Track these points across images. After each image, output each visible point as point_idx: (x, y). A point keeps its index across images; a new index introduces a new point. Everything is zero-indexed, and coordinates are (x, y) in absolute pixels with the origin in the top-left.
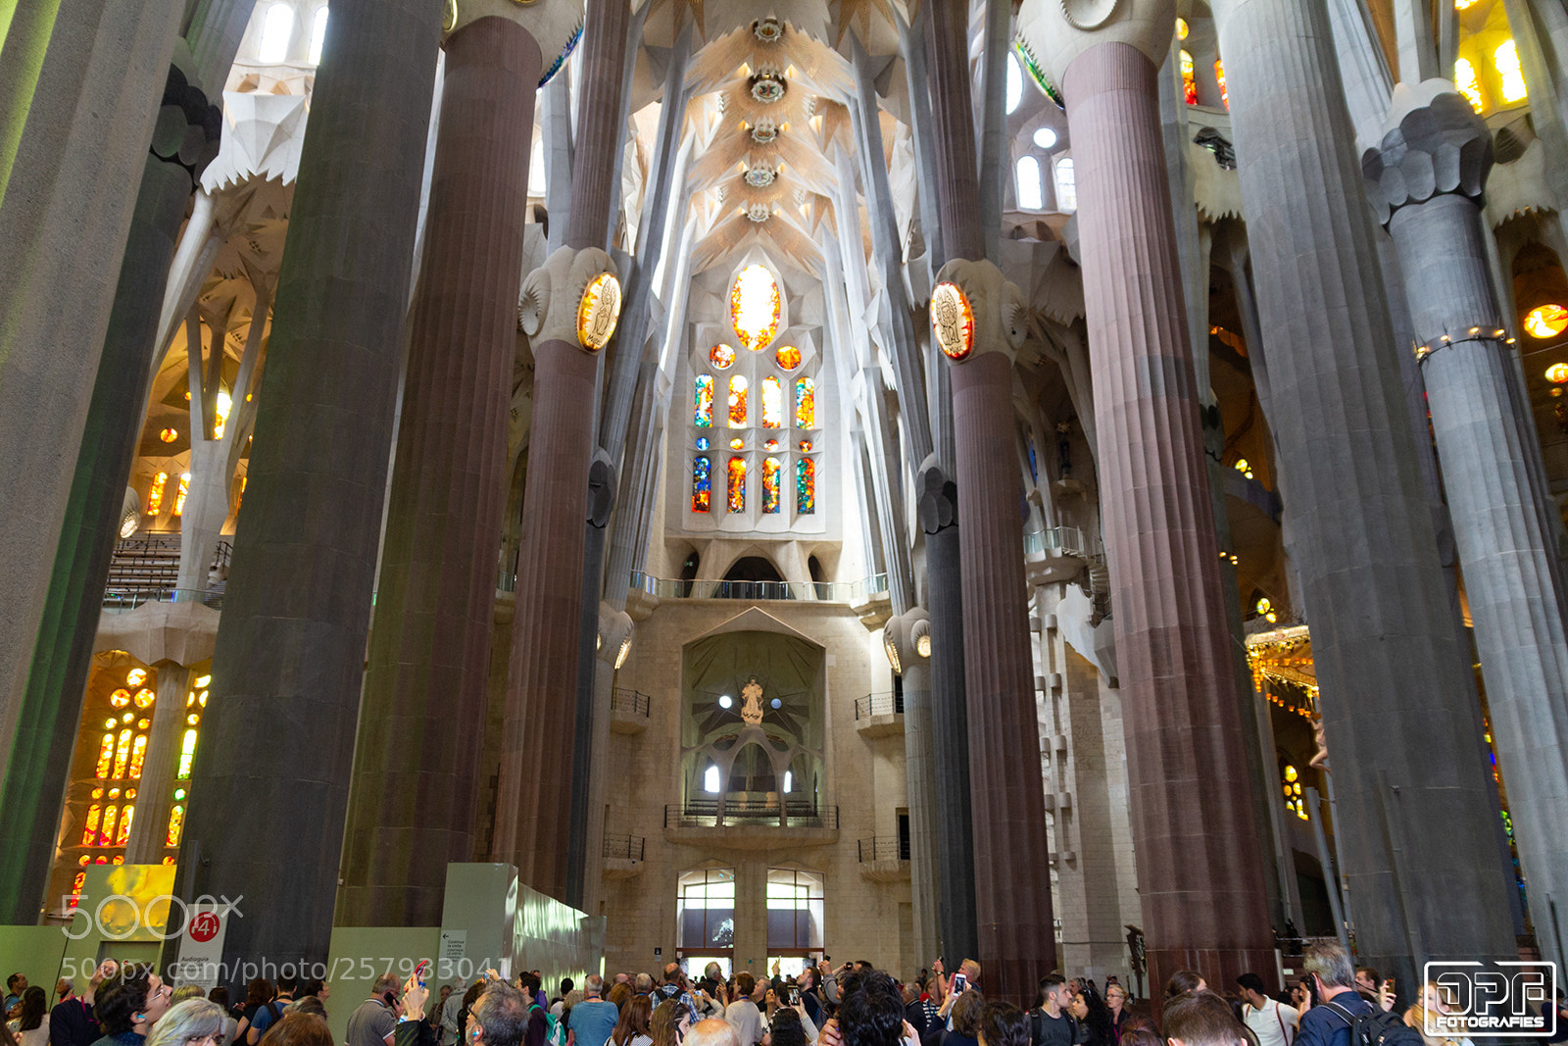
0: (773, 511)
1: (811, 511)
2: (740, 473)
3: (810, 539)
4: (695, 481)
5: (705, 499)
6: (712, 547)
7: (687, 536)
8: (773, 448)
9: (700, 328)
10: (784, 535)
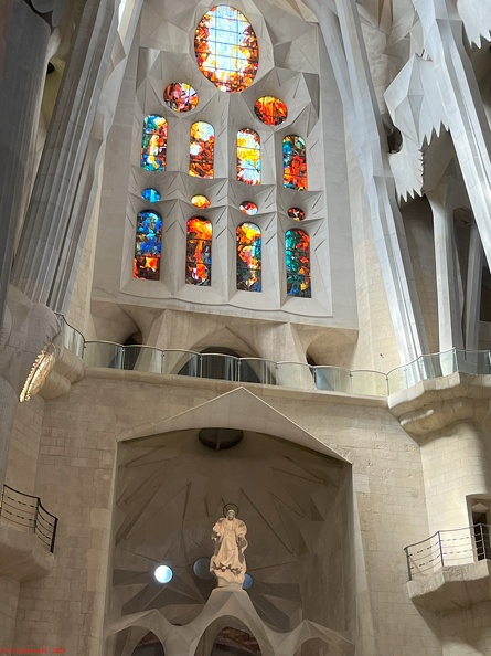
0: (251, 288)
1: (307, 294)
2: (203, 237)
3: (310, 322)
4: (138, 240)
5: (151, 264)
6: (165, 319)
7: (126, 301)
8: (251, 212)
9: (153, 54)
10: (272, 314)
